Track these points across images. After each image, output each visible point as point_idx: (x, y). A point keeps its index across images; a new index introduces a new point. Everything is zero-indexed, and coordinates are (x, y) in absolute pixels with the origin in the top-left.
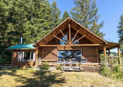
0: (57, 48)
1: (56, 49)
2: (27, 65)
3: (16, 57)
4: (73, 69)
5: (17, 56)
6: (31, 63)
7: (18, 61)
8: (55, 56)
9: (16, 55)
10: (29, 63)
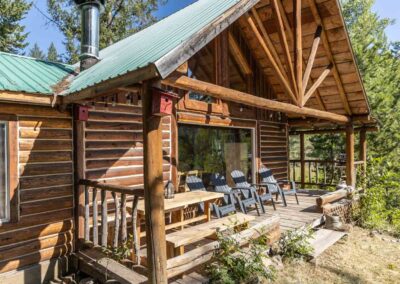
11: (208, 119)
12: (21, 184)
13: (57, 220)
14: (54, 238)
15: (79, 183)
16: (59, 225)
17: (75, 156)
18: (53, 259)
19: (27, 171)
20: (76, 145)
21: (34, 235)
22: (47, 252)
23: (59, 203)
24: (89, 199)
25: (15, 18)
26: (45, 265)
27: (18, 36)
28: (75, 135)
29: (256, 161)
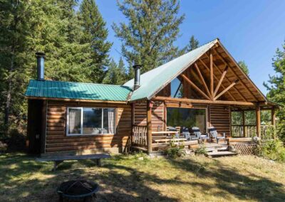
0: (165, 103)
1: (163, 104)
2: (94, 146)
3: (60, 122)
4: (218, 151)
5: (63, 119)
6: (104, 138)
7: (68, 135)
8: (161, 122)
9: (59, 117)
10: (99, 139)
11: (180, 105)
12: (119, 125)
13: (127, 135)
14: (126, 141)
15: (133, 126)
16: (127, 137)
17: (132, 118)
18: (126, 147)
19: (120, 121)
20: (132, 114)
21: (121, 139)
22: (124, 144)
23: (128, 131)
24: (136, 131)
25: (105, 52)
26: (123, 148)
27: (107, 61)
28: (132, 111)
29: (208, 123)
